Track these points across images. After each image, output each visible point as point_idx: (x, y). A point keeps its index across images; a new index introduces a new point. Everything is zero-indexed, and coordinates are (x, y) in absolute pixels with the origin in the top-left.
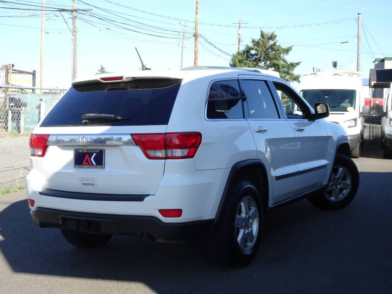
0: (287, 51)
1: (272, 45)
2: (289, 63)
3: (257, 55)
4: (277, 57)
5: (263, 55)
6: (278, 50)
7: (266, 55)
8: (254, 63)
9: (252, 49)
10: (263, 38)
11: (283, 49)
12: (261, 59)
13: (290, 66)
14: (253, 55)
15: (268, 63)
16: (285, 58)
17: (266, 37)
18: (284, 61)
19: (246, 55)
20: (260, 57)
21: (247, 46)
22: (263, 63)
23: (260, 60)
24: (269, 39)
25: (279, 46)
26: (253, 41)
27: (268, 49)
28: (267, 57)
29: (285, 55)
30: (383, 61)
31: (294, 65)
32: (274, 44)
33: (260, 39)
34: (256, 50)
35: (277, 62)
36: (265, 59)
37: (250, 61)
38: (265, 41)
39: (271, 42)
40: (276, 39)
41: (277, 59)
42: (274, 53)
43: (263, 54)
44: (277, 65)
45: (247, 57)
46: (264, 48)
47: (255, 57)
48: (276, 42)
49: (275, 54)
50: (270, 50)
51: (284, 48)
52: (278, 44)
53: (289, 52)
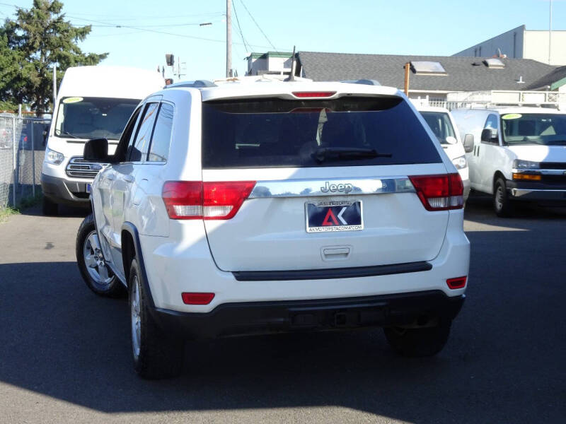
0: (83, 33)
1: (54, 22)
2: (87, 55)
3: (26, 38)
4: (65, 44)
5: (39, 39)
6: (67, 31)
7: (44, 39)
8: (22, 53)
9: (17, 26)
10: (38, 8)
11: (76, 30)
12: (35, 46)
13: (89, 59)
14: (19, 39)
15: (48, 53)
16: (79, 46)
17: (42, 6)
18: (77, 51)
19: (6, 39)
20: (33, 43)
21: (7, 21)
22: (39, 53)
23: (32, 48)
24: (49, 9)
25: (67, 23)
26: (20, 12)
27: (46, 29)
28: (46, 44)
29: (79, 41)
30: (265, 57)
31: (96, 57)
32: (60, 19)
33: (32, 11)
34: (26, 29)
35: (64, 52)
36: (43, 48)
37: (14, 48)
38: (42, 13)
39: (54, 17)
40: (62, 11)
41: (64, 47)
42: (58, 35)
43: (38, 36)
44: (65, 57)
45: (10, 41)
46: (39, 26)
47: (24, 41)
48: (62, 16)
49: (60, 38)
50: (52, 31)
51: (77, 27)
52: (65, 20)
53: (87, 36)
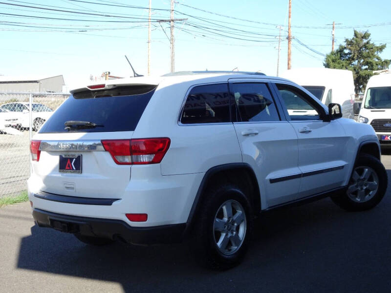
0: (381, 49)
1: (365, 44)
2: (383, 60)
3: (350, 54)
4: (371, 55)
5: (356, 54)
6: (372, 48)
7: (360, 53)
8: (347, 62)
9: (345, 48)
10: (357, 37)
11: (377, 47)
12: (354, 58)
13: (384, 63)
14: (346, 54)
15: (362, 61)
16: (379, 56)
17: (359, 36)
18: (378, 58)
19: (339, 55)
20: (354, 56)
21: (340, 46)
22: (357, 61)
23: (353, 59)
24: (363, 38)
25: (373, 44)
26: (347, 40)
27: (361, 48)
28: (360, 56)
29: (379, 53)
31: (388, 62)
32: (368, 43)
33: (353, 39)
34: (350, 49)
35: (370, 60)
36: (358, 58)
37: (344, 60)
38: (359, 40)
39: (365, 41)
40: (370, 38)
41: (370, 57)
42: (367, 51)
43: (356, 53)
44: (370, 63)
45: (341, 56)
46: (357, 47)
47: (349, 56)
48: (370, 40)
49: (368, 52)
50: (364, 49)
51: (378, 46)
52: (371, 42)
53: (383, 50)
